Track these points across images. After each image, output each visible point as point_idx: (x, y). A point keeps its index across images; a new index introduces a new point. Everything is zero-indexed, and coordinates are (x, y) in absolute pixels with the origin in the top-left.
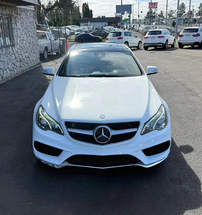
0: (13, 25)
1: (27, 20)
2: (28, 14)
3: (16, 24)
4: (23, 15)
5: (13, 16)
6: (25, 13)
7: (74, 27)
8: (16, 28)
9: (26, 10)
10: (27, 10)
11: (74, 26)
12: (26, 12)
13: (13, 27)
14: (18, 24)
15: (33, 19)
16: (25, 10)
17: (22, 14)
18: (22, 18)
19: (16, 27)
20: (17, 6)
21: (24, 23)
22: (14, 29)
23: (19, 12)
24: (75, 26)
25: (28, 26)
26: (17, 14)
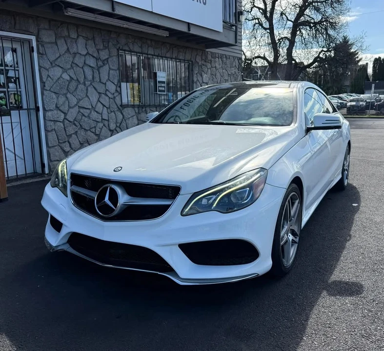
0: (195, 76)
1: (224, 71)
2: (228, 62)
3: (202, 76)
4: (218, 63)
5: (198, 63)
6: (222, 61)
7: (351, 96)
8: (201, 82)
9: (224, 56)
10: (226, 57)
11: (352, 94)
12: (224, 59)
13: (195, 79)
14: (205, 76)
15: (237, 71)
16: (221, 57)
17: (215, 62)
18: (215, 67)
19: (200, 79)
20: (207, 50)
21: (218, 74)
22: (196, 83)
23: (209, 57)
24: (354, 94)
25: (225, 80)
26: (205, 61)
